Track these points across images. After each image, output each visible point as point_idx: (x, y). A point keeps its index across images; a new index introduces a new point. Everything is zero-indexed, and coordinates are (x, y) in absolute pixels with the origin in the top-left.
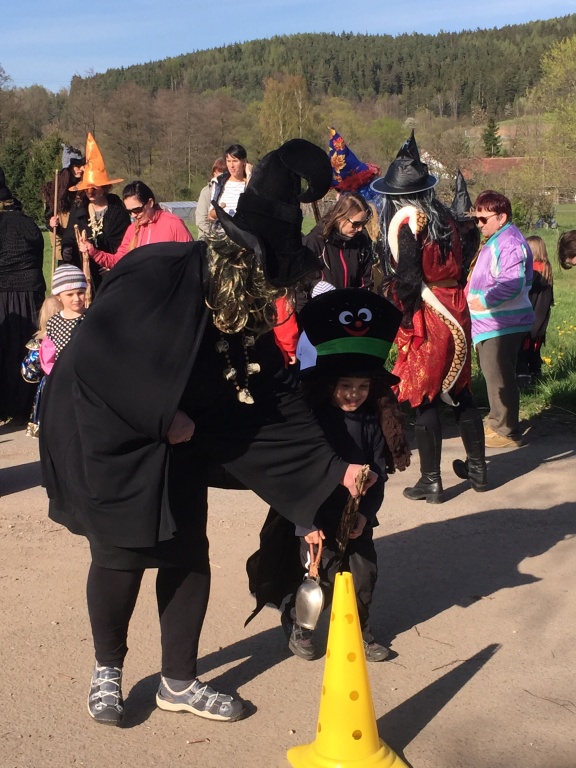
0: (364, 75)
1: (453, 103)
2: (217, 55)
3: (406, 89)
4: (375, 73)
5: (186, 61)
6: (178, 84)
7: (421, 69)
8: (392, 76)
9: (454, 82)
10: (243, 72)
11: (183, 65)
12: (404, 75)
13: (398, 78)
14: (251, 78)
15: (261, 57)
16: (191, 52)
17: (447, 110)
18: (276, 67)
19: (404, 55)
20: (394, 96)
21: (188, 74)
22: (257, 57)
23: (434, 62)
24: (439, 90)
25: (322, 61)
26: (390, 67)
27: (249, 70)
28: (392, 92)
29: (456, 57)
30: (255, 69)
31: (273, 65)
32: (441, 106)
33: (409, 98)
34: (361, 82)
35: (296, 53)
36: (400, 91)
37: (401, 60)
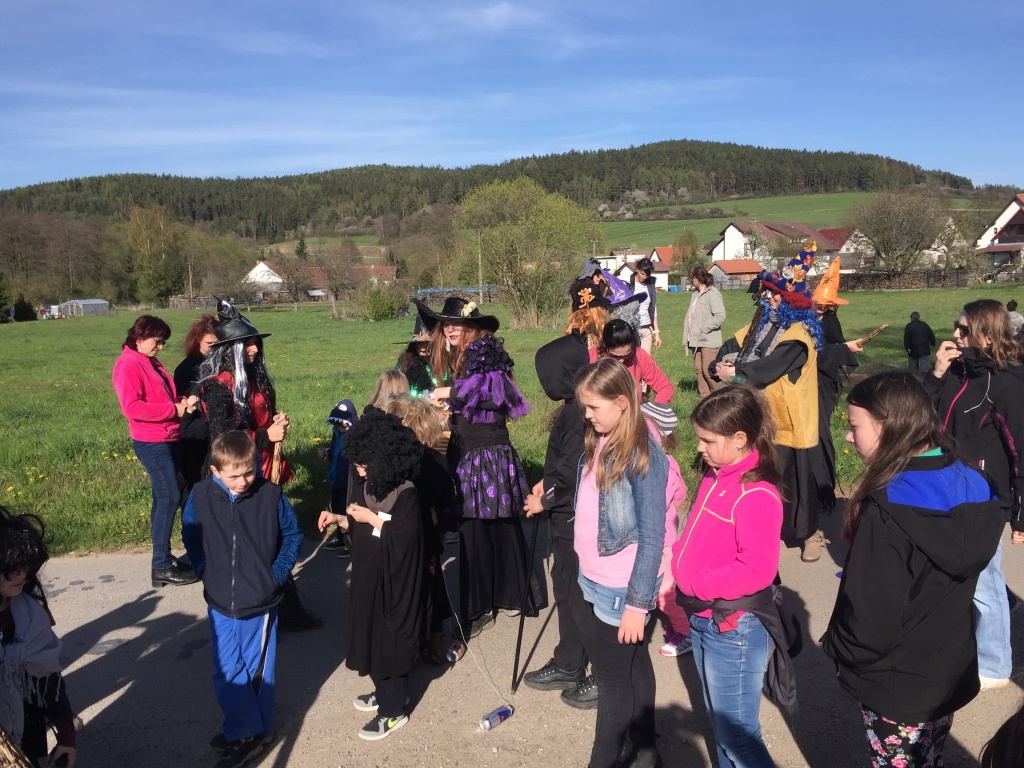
0: (183, 207)
1: (253, 228)
2: (61, 187)
3: (216, 218)
4: (191, 205)
5: (34, 191)
6: (29, 208)
7: (226, 203)
8: (205, 207)
9: (251, 213)
10: (84, 201)
11: (31, 194)
12: (214, 207)
13: (209, 209)
14: (91, 205)
15: (98, 190)
16: (38, 183)
17: (248, 233)
18: (111, 198)
19: (213, 193)
20: (208, 221)
21: (36, 201)
22: (94, 190)
23: (235, 198)
24: (241, 219)
25: (149, 195)
26: (203, 201)
27: (89, 199)
28: (205, 219)
29: (252, 196)
30: (94, 198)
31: (109, 196)
32: (244, 230)
33: (220, 224)
34: (181, 210)
35: (127, 188)
36: (211, 219)
37: (210, 196)
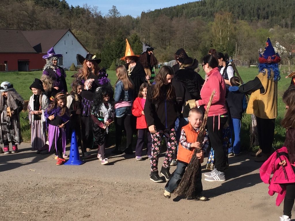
0: (253, 12)
1: (289, 23)
2: (197, 4)
3: (270, 17)
4: (258, 11)
5: (184, 7)
6: (181, 15)
7: (277, 10)
8: (265, 12)
9: (290, 14)
10: (206, 11)
12: (270, 12)
13: (267, 13)
14: (209, 13)
15: (213, 5)
16: (187, 3)
17: (286, 26)
18: (219, 9)
19: (270, 4)
20: (265, 20)
21: (185, 12)
23: (282, 7)
24: (284, 18)
25: (237, 7)
26: (264, 9)
27: (208, 10)
29: (291, 5)
30: (211, 9)
32: (284, 24)
33: (272, 21)
34: (252, 14)
35: (227, 3)
36: (268, 18)
37: (268, 6)
